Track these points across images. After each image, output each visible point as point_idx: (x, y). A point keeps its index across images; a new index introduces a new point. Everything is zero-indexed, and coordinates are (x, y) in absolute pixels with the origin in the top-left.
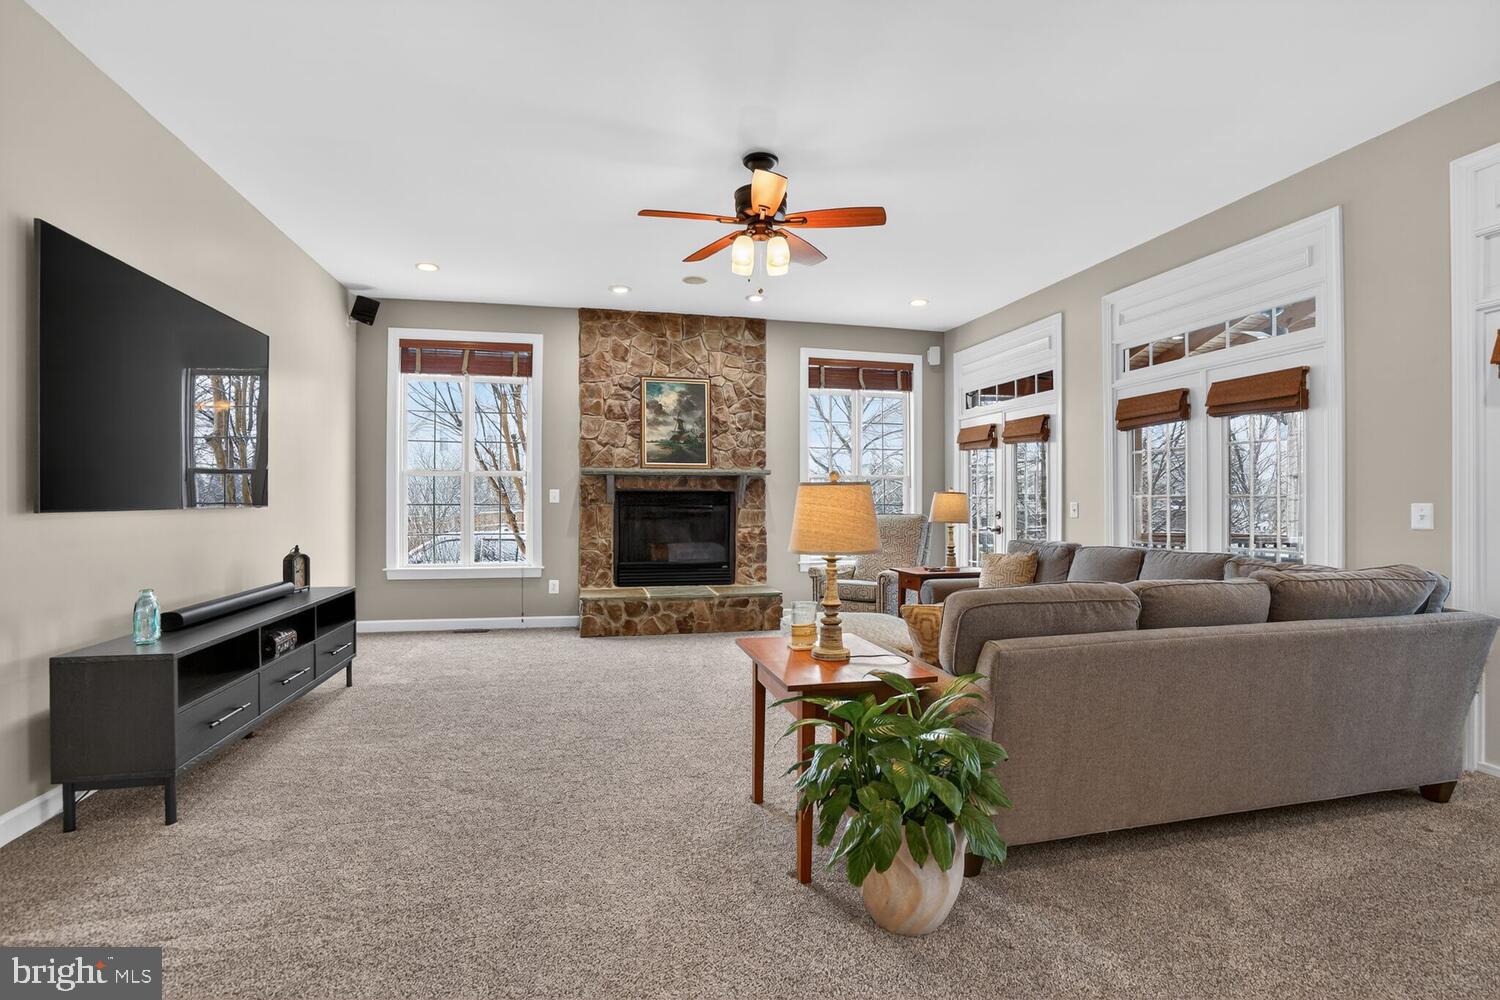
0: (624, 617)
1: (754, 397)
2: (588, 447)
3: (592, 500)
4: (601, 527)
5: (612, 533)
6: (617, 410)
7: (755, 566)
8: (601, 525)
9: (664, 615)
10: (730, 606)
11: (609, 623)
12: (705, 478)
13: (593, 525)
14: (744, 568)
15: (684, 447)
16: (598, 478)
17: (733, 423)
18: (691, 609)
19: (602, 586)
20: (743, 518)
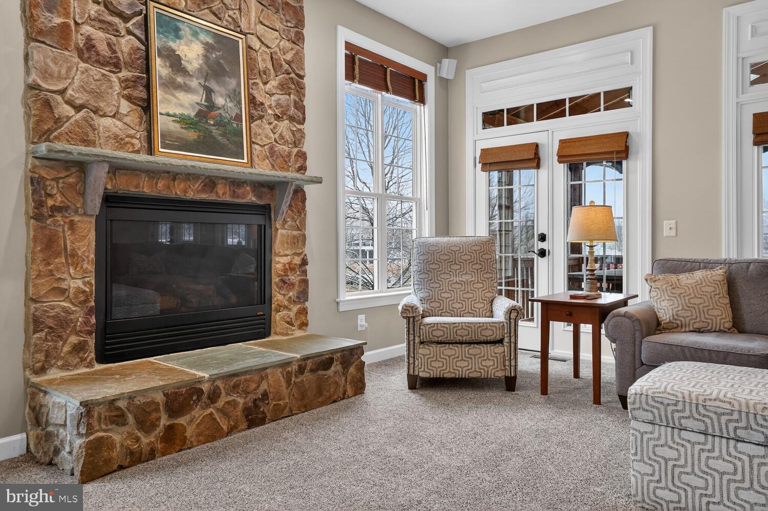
0: (164, 421)
1: (293, 75)
2: (47, 105)
3: (55, 209)
4: (73, 258)
5: (91, 268)
6: (103, 48)
7: (295, 308)
8: (74, 255)
9: (228, 403)
10: (312, 371)
11: (138, 440)
12: (236, 183)
13: (58, 255)
14: (284, 312)
15: (215, 131)
16: (67, 169)
17: (270, 107)
18: (264, 386)
19: (76, 367)
20: (282, 243)
